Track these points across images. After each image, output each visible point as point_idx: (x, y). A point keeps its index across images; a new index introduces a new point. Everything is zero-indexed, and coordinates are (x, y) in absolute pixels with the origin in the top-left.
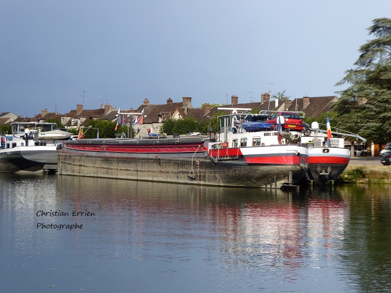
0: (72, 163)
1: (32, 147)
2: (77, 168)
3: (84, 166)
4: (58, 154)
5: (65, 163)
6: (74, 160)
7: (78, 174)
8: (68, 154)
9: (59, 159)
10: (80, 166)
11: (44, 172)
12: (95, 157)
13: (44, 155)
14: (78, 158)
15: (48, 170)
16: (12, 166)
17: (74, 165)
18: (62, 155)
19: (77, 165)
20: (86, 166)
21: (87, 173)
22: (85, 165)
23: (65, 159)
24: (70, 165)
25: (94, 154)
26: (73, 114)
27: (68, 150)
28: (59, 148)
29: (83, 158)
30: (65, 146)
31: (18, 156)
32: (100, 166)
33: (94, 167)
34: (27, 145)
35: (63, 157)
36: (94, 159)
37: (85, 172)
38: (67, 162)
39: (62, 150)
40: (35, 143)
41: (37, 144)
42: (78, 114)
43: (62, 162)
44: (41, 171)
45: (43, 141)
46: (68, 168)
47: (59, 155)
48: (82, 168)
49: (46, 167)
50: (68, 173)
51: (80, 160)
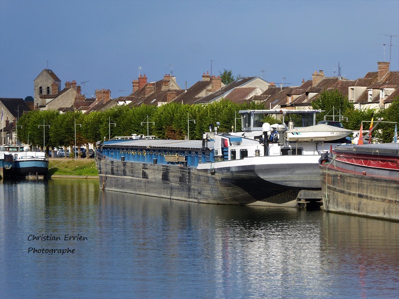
0: (347, 191)
1: (275, 156)
2: (354, 201)
3: (367, 197)
4: (321, 171)
5: (335, 190)
6: (349, 186)
7: (356, 212)
8: (339, 173)
9: (324, 182)
10: (360, 196)
11: (299, 204)
12: (386, 181)
13: (298, 172)
14: (356, 181)
15: (307, 200)
16: (242, 193)
17: (350, 194)
18: (328, 175)
19: (354, 195)
20: (371, 198)
21: (372, 212)
22: (369, 195)
23: (334, 182)
24: (342, 195)
25: (384, 174)
26: (370, 81)
27: (341, 165)
28: (325, 159)
29: (365, 183)
30: (334, 156)
31: (251, 175)
32: (394, 199)
33: (383, 200)
34: (266, 153)
35: (331, 179)
36: (384, 184)
37: (369, 209)
38: (337, 188)
39: (328, 165)
40: (282, 150)
41: (284, 152)
42: (381, 79)
43: (329, 188)
44: (293, 203)
45: (297, 146)
46: (340, 200)
47: (324, 174)
48: (364, 201)
49: (302, 194)
50: (340, 209)
51: (360, 186)
